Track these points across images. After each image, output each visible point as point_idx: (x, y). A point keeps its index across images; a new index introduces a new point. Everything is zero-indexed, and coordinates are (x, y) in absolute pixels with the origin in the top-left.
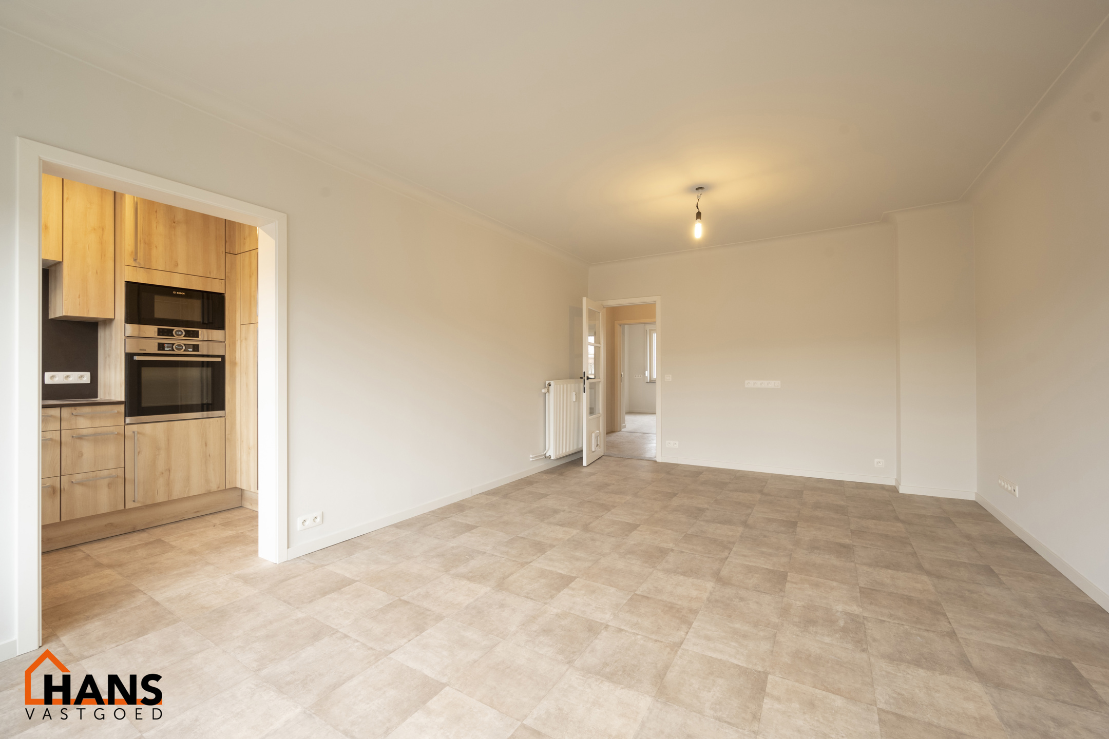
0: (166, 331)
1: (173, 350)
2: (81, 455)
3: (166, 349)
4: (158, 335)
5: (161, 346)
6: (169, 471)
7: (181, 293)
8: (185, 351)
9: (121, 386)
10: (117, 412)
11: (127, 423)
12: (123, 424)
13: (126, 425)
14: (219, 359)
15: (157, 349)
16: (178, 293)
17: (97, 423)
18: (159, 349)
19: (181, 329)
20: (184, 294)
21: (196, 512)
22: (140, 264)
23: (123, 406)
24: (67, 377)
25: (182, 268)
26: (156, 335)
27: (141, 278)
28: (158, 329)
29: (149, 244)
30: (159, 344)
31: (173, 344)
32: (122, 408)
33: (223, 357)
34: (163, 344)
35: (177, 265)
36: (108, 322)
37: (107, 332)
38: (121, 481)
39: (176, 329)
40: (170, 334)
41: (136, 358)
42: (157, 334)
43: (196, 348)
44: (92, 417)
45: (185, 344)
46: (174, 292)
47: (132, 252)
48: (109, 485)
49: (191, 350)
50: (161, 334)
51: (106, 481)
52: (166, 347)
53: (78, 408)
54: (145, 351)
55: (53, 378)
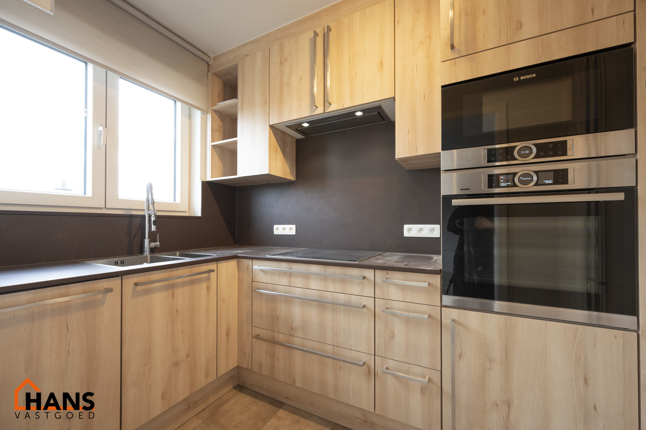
0: (501, 151)
1: (515, 185)
2: (393, 335)
3: (502, 185)
4: (488, 161)
5: (492, 181)
6: (509, 405)
7: (528, 78)
8: (537, 184)
10: (427, 285)
11: (443, 303)
12: (439, 305)
13: (442, 307)
14: (620, 196)
15: (486, 185)
16: (522, 78)
18: (490, 186)
19: (529, 143)
20: (534, 76)
22: (460, 52)
23: (438, 277)
24: (421, 230)
25: (530, 31)
26: (483, 162)
28: (488, 150)
30: (489, 176)
31: (515, 174)
32: (437, 280)
33: (632, 190)
34: (497, 176)
35: (519, 26)
39: (519, 145)
40: (508, 157)
41: (455, 202)
42: (485, 160)
43: (560, 176)
45: (537, 172)
46: (516, 78)
48: (422, 391)
49: (550, 182)
50: (492, 158)
52: (502, 181)
53: (390, 272)
54: (469, 189)
55: (411, 231)
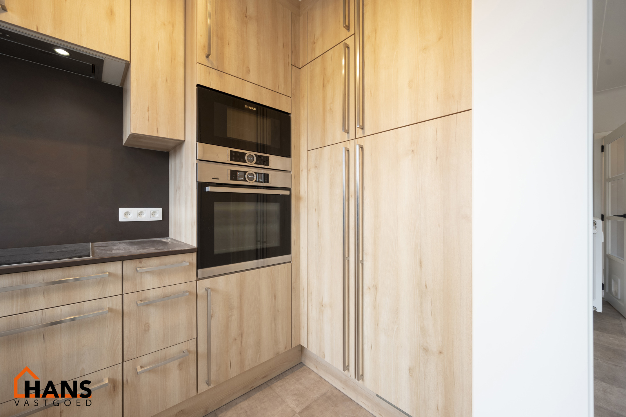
0: (238, 154)
1: (245, 180)
2: (147, 328)
3: (238, 179)
4: (231, 160)
5: (234, 175)
6: (242, 335)
7: (252, 108)
8: (256, 181)
9: (192, 226)
10: (188, 264)
11: (199, 277)
12: (195, 279)
13: (198, 279)
14: (287, 193)
15: (229, 178)
16: (249, 107)
17: (167, 280)
18: (232, 179)
19: (253, 153)
20: (255, 109)
21: (264, 377)
22: (212, 63)
23: (195, 255)
24: (141, 213)
25: (253, 77)
26: (227, 159)
27: (214, 83)
28: (231, 152)
29: (221, 38)
30: (232, 171)
31: (245, 172)
32: (193, 258)
33: (289, 189)
34: (236, 172)
35: (248, 72)
36: (179, 144)
37: (178, 161)
38: (193, 357)
39: (248, 153)
40: (242, 160)
41: (208, 189)
42: (229, 159)
43: (266, 178)
44: (160, 273)
45: (256, 173)
46: (246, 106)
47: (204, 46)
48: (180, 366)
49: (262, 180)
50: (234, 158)
51: (176, 362)
52: (238, 176)
53: (144, 260)
54: (218, 179)
55: (127, 215)
